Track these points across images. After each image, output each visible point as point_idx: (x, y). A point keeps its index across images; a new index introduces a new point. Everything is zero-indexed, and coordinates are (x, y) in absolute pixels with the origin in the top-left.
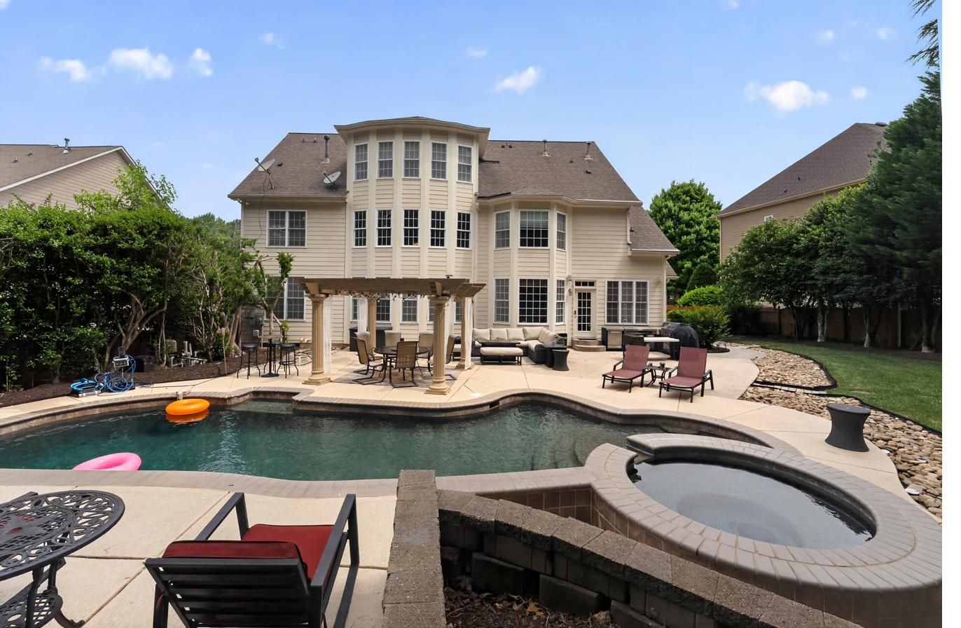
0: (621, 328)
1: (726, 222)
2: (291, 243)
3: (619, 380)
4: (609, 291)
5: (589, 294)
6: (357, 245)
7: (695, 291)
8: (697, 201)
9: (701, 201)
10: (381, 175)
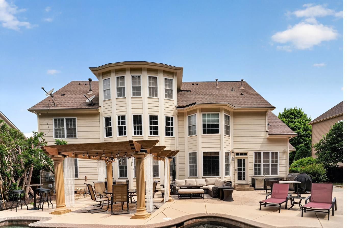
0: (263, 177)
1: (315, 126)
2: (68, 136)
3: (270, 204)
4: (256, 158)
5: (244, 160)
6: (107, 136)
7: (300, 160)
8: (298, 117)
9: (300, 117)
10: (118, 96)
